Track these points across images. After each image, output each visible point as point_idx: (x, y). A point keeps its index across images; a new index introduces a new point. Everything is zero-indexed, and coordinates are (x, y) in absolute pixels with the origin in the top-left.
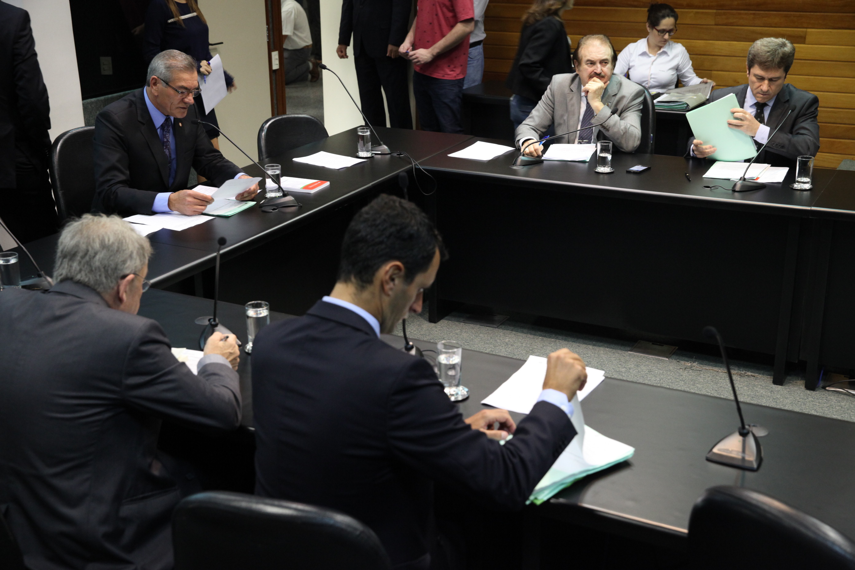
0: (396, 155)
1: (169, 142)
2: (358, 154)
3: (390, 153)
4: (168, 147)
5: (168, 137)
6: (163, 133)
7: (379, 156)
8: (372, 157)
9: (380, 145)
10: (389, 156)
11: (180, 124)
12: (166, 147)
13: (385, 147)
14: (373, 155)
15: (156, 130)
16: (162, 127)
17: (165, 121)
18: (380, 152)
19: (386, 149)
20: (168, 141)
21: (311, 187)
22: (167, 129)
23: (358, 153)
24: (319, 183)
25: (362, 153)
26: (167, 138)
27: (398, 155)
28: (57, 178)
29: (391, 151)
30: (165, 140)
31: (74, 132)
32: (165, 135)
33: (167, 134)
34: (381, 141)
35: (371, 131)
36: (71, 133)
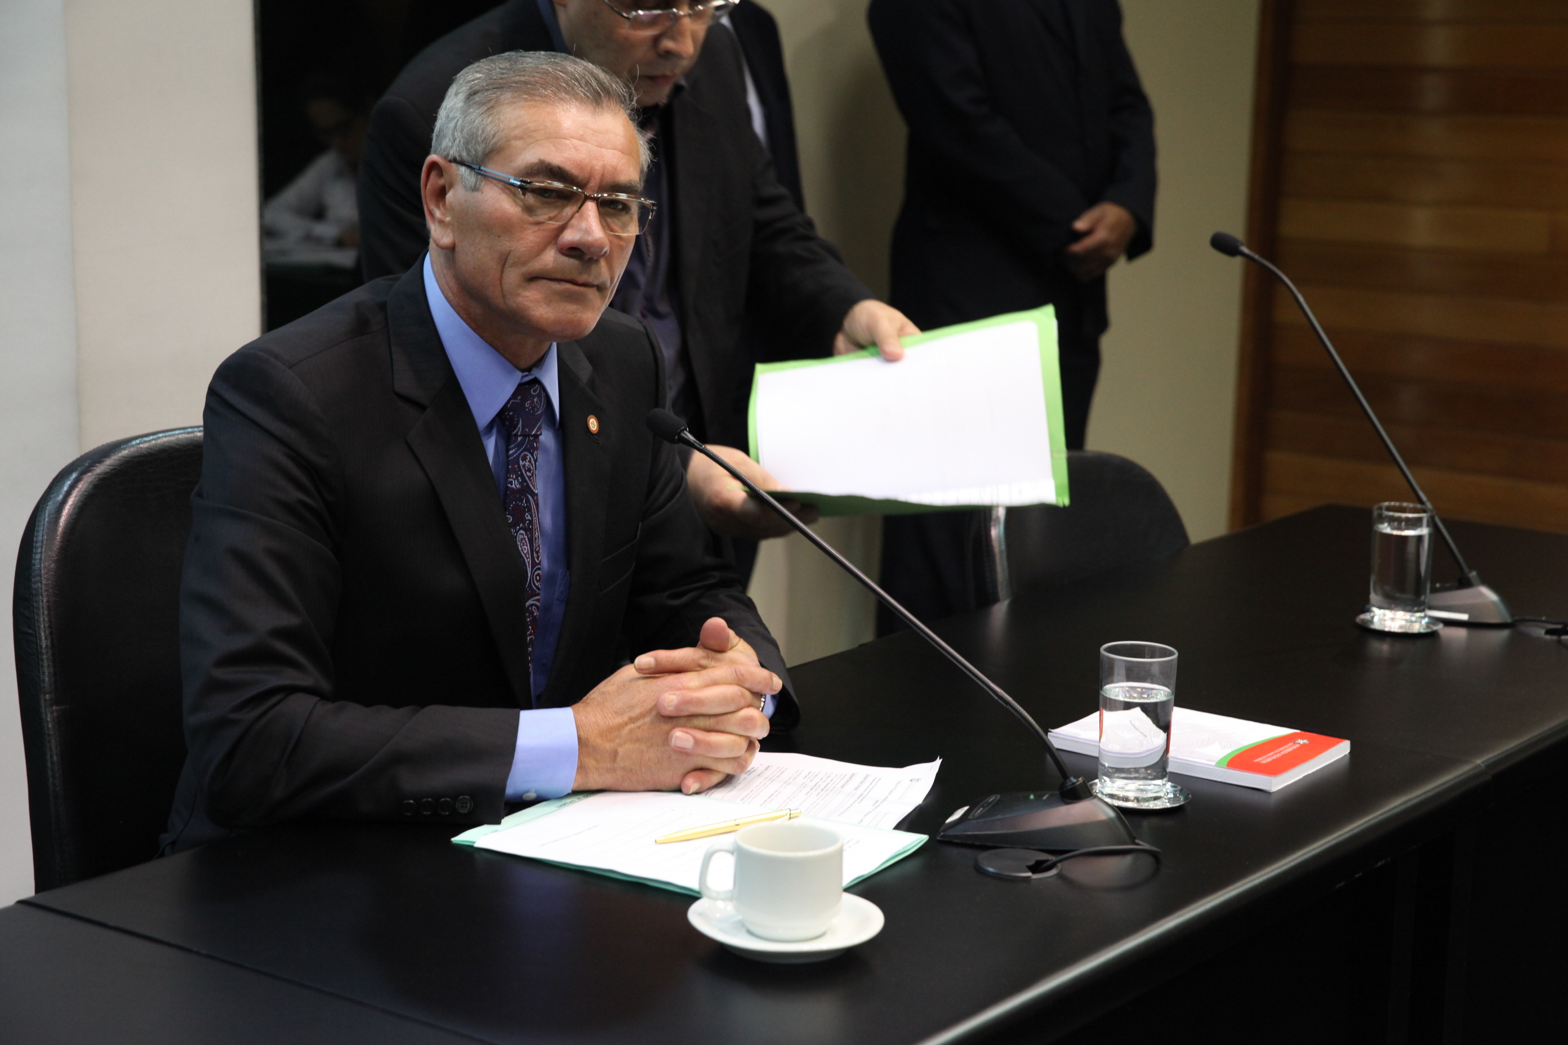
0: (1543, 632)
1: (534, 495)
2: (1366, 616)
3: (1509, 620)
4: (529, 518)
5: (529, 470)
6: (508, 451)
7: (1461, 633)
8: (1430, 636)
9: (1464, 583)
10: (1505, 633)
11: (593, 424)
12: (519, 519)
13: (1489, 595)
14: (1435, 628)
15: (472, 437)
16: (503, 421)
17: (514, 395)
18: (1464, 617)
19: (1493, 603)
20: (526, 490)
21: (1265, 760)
22: (525, 436)
23: (1369, 611)
24: (1301, 742)
25: (1389, 614)
26: (522, 476)
27: (1549, 632)
28: (44, 644)
29: (1512, 615)
30: (515, 485)
31: (145, 445)
32: (517, 459)
33: (524, 459)
34: (1471, 568)
35: (1432, 524)
36: (132, 449)
